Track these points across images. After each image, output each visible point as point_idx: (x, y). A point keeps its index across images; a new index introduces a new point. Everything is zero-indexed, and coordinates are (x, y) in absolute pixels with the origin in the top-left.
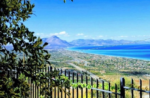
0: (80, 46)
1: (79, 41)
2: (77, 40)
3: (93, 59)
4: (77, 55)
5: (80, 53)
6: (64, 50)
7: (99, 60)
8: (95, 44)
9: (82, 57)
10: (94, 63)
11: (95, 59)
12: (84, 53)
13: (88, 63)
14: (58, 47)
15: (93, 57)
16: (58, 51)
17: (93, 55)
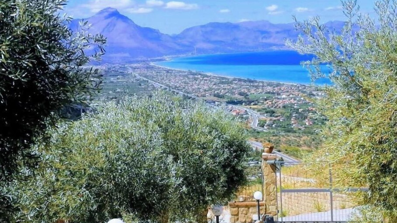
0: (215, 50)
1: (212, 31)
2: (203, 26)
3: (281, 103)
4: (210, 89)
5: (223, 81)
6: (152, 68)
7: (306, 104)
8: (276, 41)
9: (233, 93)
10: (289, 117)
11: (287, 102)
12: (240, 80)
13: (263, 117)
14: (127, 55)
15: (279, 94)
16: (130, 71)
17: (278, 85)
